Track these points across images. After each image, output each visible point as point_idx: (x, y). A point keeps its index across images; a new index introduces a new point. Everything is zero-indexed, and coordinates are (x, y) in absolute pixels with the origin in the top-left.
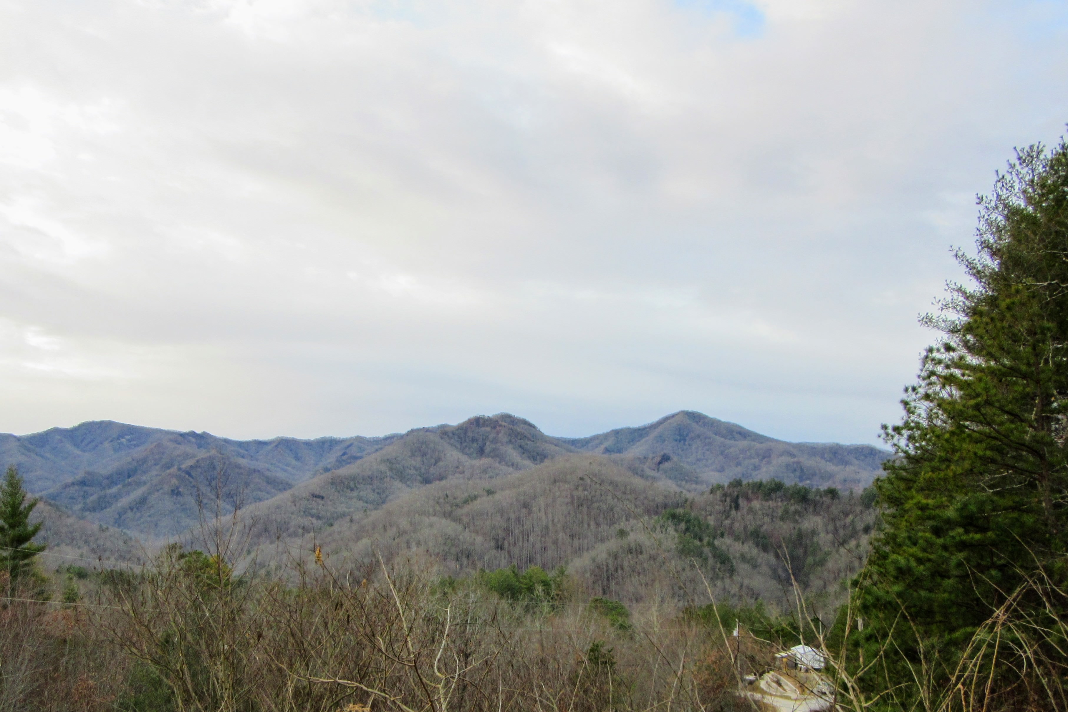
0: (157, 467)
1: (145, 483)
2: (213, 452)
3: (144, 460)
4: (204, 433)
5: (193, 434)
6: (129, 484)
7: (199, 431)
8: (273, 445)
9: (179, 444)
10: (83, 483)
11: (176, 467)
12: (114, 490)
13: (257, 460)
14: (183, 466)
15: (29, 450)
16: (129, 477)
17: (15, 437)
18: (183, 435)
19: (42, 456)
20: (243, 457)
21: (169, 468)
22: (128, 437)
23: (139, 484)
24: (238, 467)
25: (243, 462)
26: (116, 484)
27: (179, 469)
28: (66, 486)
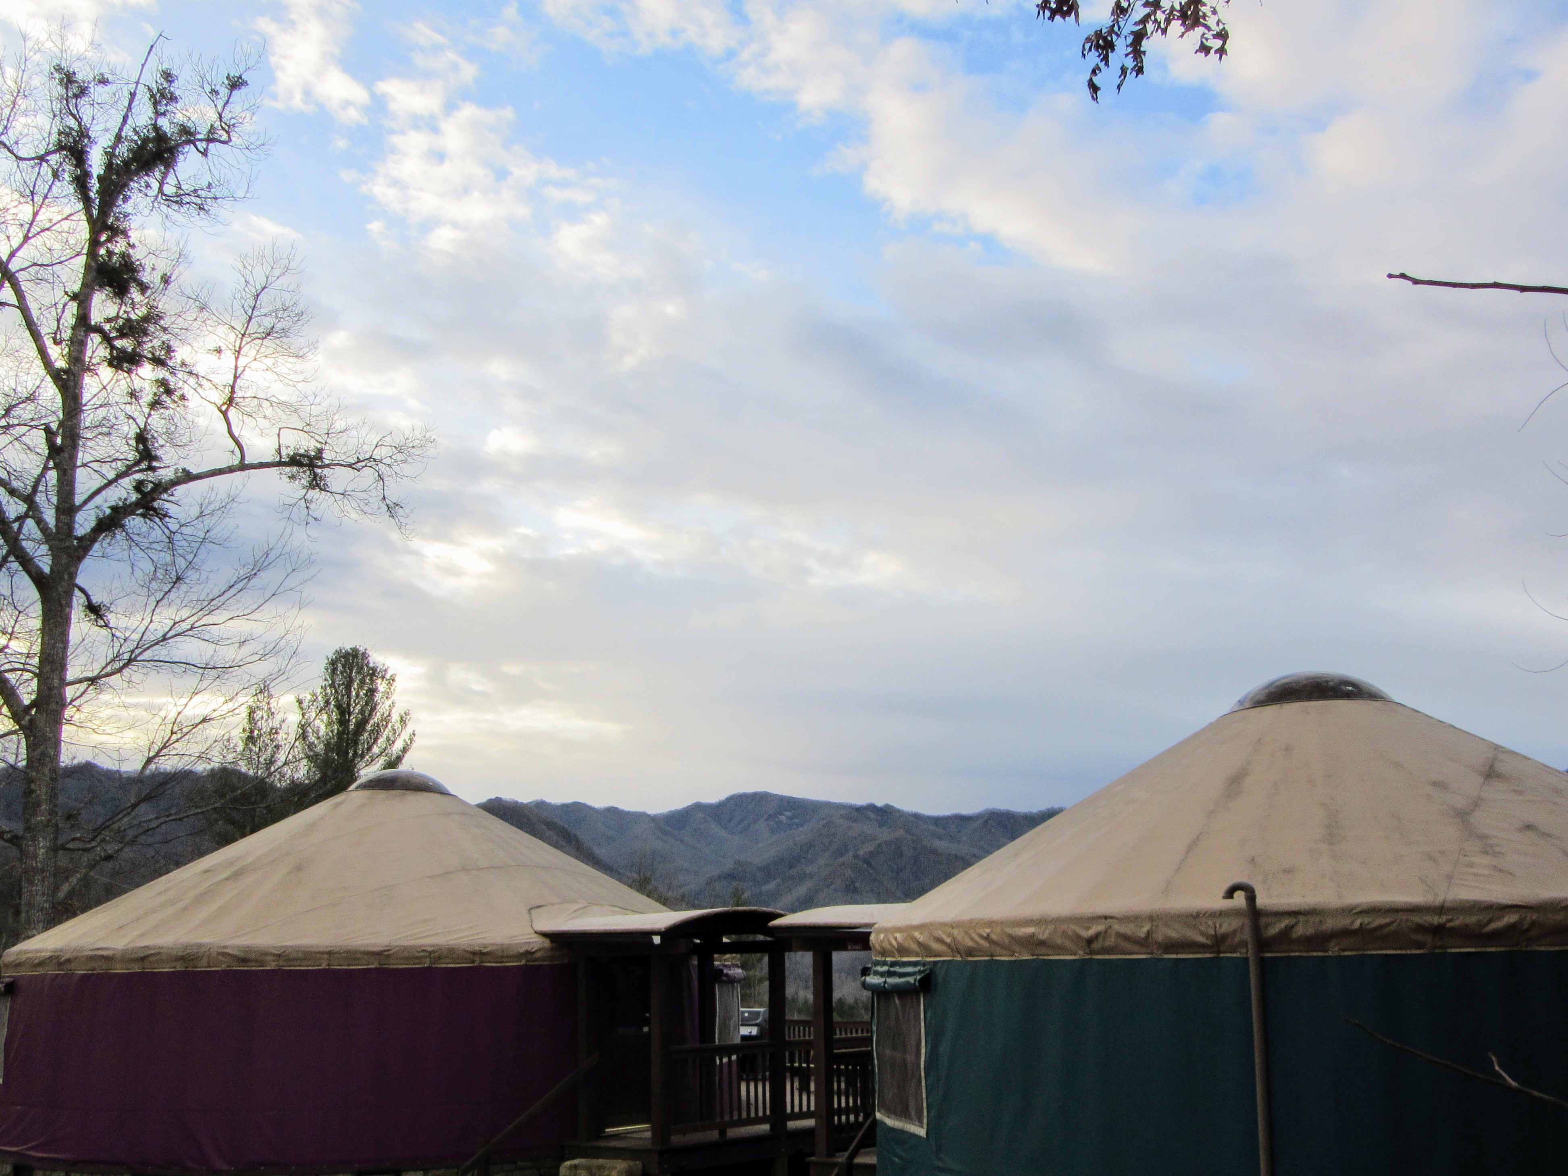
0: (827, 854)
1: (811, 876)
2: (901, 832)
3: (810, 845)
4: (887, 806)
5: (872, 808)
6: (792, 878)
7: (879, 804)
8: (980, 821)
9: (855, 821)
10: (731, 876)
11: (851, 854)
12: (771, 886)
13: (959, 842)
14: (861, 853)
15: (665, 833)
16: (790, 867)
17: (649, 816)
18: (859, 809)
19: (682, 841)
20: (940, 838)
21: (842, 855)
22: (788, 813)
23: (803, 877)
24: (934, 852)
25: (941, 845)
26: (775, 879)
27: (856, 856)
28: (710, 881)
